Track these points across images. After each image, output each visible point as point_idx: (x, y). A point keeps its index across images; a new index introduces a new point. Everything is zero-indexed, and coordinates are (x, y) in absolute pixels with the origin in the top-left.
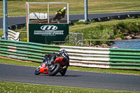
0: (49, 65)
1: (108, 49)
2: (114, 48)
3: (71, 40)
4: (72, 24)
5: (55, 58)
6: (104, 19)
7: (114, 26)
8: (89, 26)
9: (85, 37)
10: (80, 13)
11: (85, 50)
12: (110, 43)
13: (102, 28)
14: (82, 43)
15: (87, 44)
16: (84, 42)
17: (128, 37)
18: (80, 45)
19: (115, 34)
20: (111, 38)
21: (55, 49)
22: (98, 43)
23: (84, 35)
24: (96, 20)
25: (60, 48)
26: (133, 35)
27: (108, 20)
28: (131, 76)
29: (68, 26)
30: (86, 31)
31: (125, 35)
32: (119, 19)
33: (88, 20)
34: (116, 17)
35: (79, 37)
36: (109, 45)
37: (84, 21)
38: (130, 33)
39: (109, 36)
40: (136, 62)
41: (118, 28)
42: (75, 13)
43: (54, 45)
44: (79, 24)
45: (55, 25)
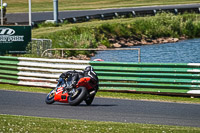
0: (69, 90)
1: (88, 62)
2: (95, 61)
3: (34, 50)
4: (35, 26)
5: (77, 79)
6: (82, 19)
7: (95, 29)
8: (60, 29)
9: (55, 45)
10: (47, 10)
11: (54, 63)
12: (89, 54)
13: (78, 32)
14: (50, 54)
15: (58, 55)
16: (53, 53)
17: (116, 45)
18: (48, 57)
19: (97, 40)
20: (92, 46)
21: (12, 63)
22: (73, 54)
23: (53, 42)
24: (71, 21)
25: (19, 60)
26: (123, 42)
27: (88, 20)
28: (120, 100)
29: (29, 29)
30: (55, 37)
31: (111, 42)
32: (102, 19)
33: (59, 21)
34: (98, 17)
35: (46, 45)
36: (88, 56)
37: (53, 21)
38: (118, 39)
39: (88, 43)
40: (128, 81)
41: (101, 32)
42: (40, 10)
43: (10, 57)
44: (45, 25)
45: (11, 28)
